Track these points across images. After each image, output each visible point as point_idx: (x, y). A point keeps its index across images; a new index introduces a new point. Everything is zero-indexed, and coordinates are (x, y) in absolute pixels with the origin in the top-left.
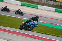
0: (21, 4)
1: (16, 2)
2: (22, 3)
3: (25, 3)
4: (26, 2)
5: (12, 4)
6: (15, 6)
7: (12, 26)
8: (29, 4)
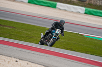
0: (84, 12)
1: (76, 9)
2: (86, 10)
3: (91, 9)
4: (93, 8)
5: (69, 11)
6: (75, 15)
7: (69, 47)
8: (98, 11)
